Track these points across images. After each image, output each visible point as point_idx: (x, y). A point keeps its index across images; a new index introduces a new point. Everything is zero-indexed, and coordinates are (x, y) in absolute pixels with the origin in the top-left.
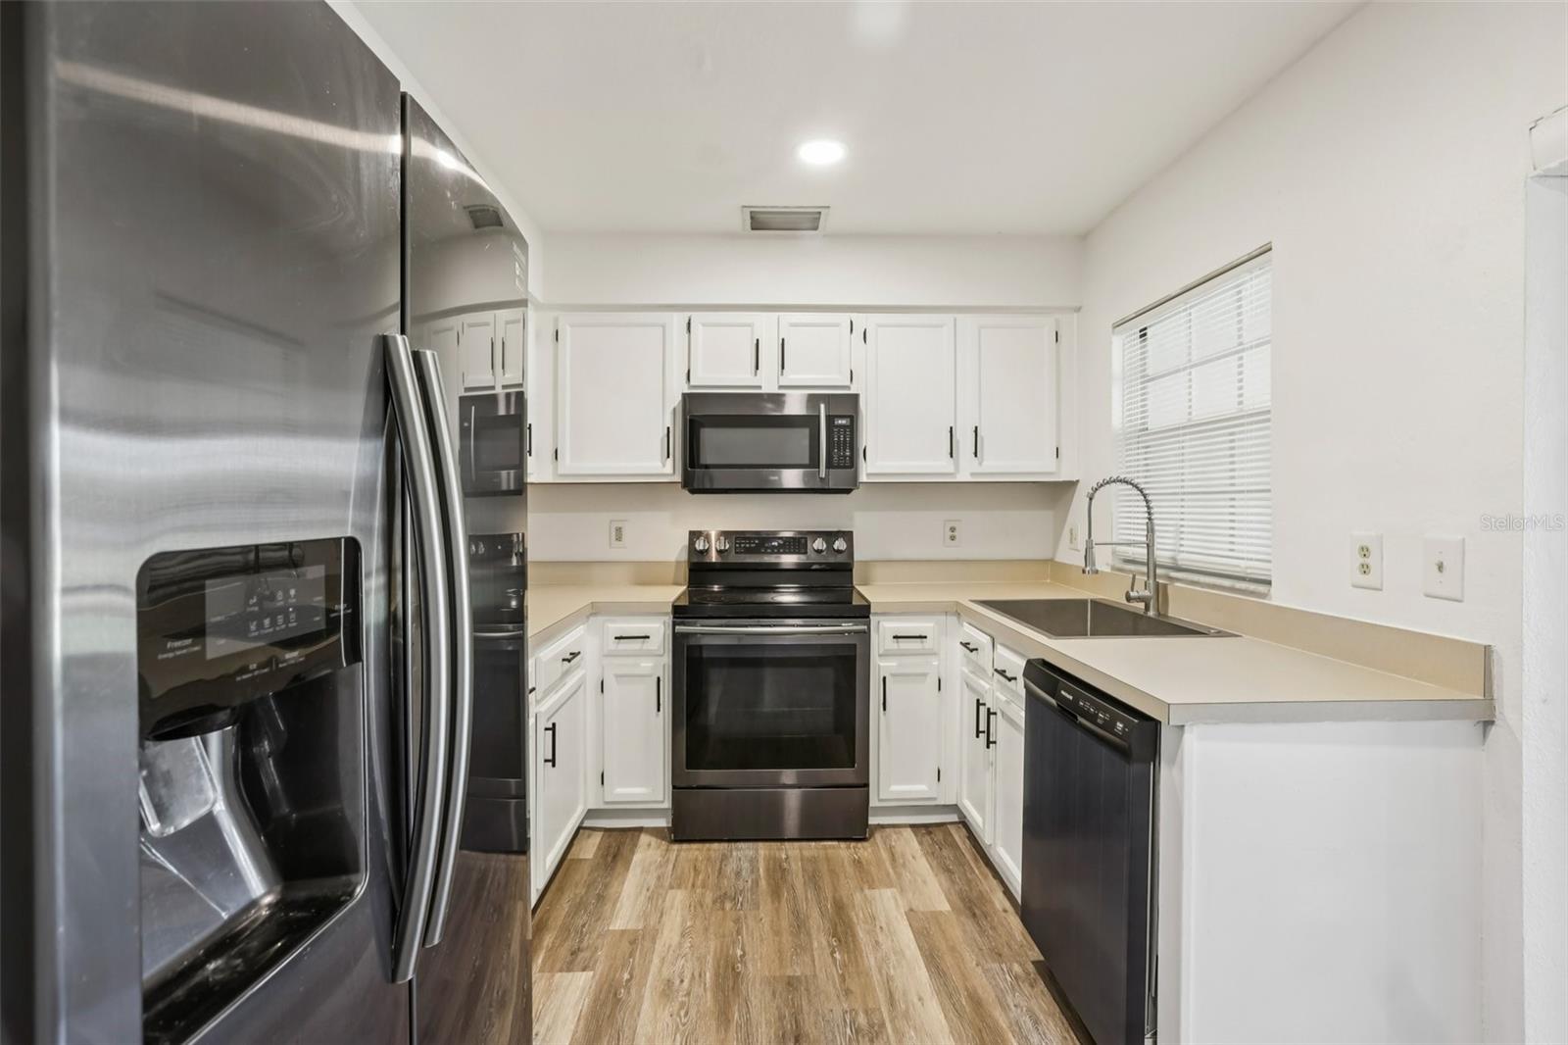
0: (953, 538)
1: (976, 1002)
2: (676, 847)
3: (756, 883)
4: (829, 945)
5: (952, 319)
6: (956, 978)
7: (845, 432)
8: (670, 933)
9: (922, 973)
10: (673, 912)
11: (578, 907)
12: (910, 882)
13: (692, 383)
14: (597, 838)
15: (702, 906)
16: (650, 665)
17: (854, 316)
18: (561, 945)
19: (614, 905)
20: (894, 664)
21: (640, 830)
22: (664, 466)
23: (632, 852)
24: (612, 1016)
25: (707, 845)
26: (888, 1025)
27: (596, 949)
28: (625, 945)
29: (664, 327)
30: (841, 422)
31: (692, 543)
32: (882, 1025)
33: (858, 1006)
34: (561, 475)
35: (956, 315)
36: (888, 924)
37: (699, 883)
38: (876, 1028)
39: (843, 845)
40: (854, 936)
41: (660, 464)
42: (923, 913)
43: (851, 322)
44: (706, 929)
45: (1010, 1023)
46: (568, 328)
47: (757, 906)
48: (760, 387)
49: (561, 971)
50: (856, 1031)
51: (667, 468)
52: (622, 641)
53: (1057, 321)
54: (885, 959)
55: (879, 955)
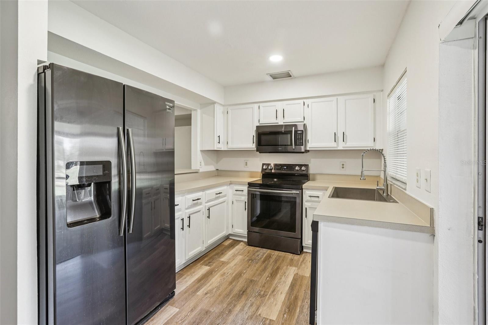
0: (343, 168)
1: (296, 298)
2: (248, 246)
3: (261, 258)
4: (268, 275)
5: (336, 98)
6: (295, 292)
7: (300, 135)
8: (232, 264)
9: (287, 288)
10: (236, 260)
11: (217, 254)
12: (303, 267)
13: (260, 123)
14: (231, 241)
15: (244, 260)
16: (244, 198)
17: (305, 100)
18: (208, 261)
19: (224, 256)
20: (310, 204)
21: (242, 241)
22: (253, 145)
23: (236, 246)
24: (208, 276)
25: (255, 248)
26: (268, 296)
27: (214, 263)
28: (221, 264)
29: (253, 108)
30: (299, 132)
31: (263, 167)
32: (266, 295)
33: (264, 290)
34: (229, 148)
35: (337, 97)
36: (287, 275)
37: (247, 255)
38: (264, 295)
39: (292, 255)
40: (276, 275)
41: (252, 145)
42: (300, 275)
43: (304, 103)
44: (241, 265)
45: (301, 305)
46: (230, 111)
47: (257, 263)
48: (278, 123)
49: (204, 265)
50: (259, 295)
51: (253, 146)
52: (238, 191)
53: (374, 95)
54: (279, 283)
55: (279, 281)
